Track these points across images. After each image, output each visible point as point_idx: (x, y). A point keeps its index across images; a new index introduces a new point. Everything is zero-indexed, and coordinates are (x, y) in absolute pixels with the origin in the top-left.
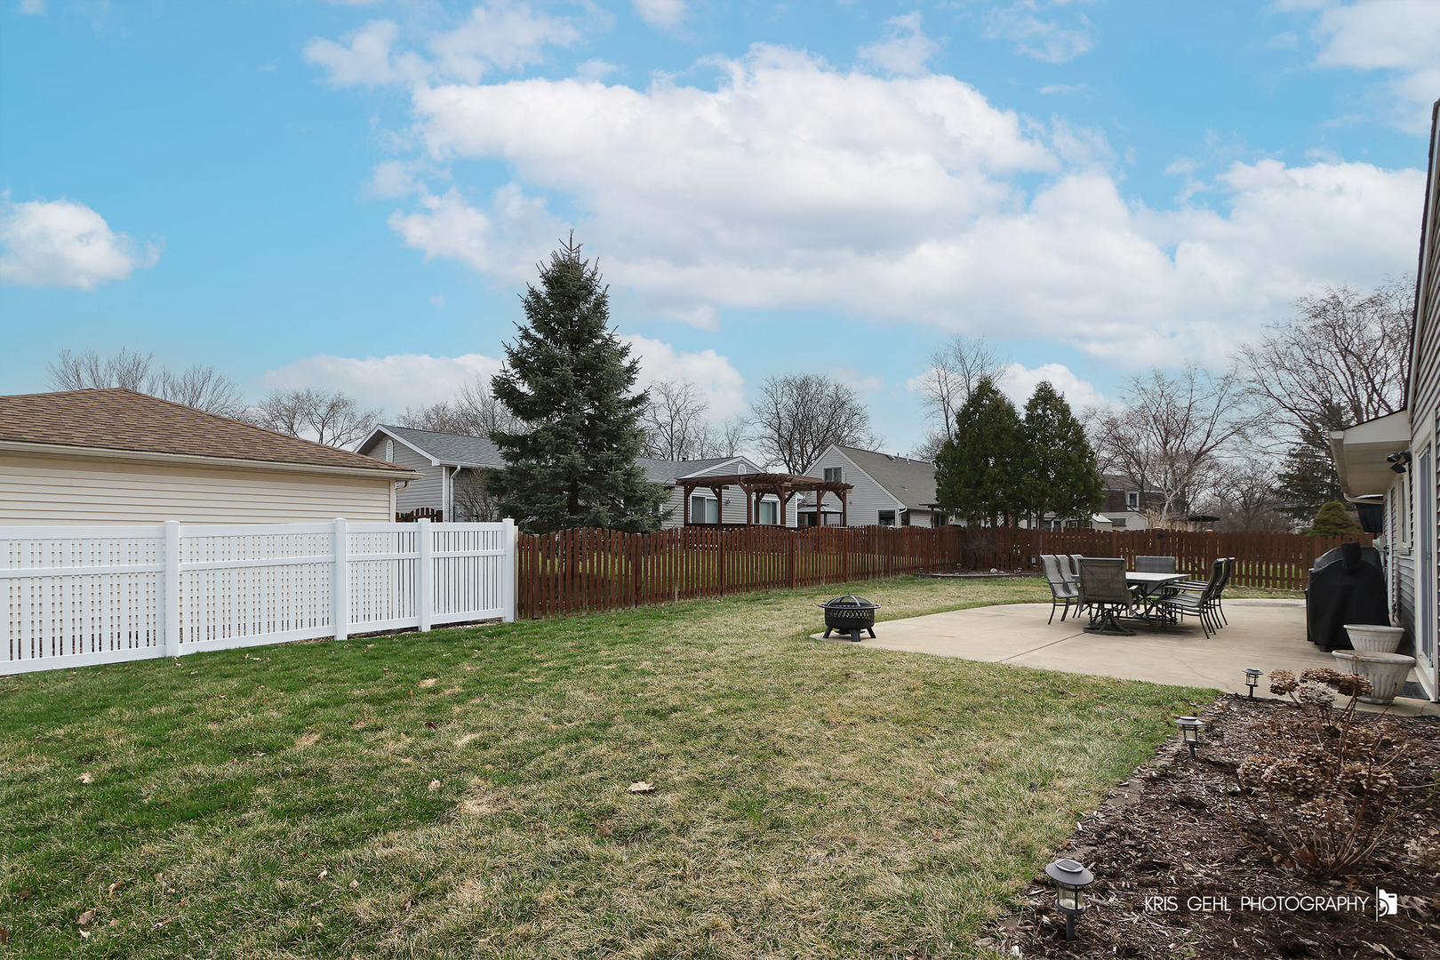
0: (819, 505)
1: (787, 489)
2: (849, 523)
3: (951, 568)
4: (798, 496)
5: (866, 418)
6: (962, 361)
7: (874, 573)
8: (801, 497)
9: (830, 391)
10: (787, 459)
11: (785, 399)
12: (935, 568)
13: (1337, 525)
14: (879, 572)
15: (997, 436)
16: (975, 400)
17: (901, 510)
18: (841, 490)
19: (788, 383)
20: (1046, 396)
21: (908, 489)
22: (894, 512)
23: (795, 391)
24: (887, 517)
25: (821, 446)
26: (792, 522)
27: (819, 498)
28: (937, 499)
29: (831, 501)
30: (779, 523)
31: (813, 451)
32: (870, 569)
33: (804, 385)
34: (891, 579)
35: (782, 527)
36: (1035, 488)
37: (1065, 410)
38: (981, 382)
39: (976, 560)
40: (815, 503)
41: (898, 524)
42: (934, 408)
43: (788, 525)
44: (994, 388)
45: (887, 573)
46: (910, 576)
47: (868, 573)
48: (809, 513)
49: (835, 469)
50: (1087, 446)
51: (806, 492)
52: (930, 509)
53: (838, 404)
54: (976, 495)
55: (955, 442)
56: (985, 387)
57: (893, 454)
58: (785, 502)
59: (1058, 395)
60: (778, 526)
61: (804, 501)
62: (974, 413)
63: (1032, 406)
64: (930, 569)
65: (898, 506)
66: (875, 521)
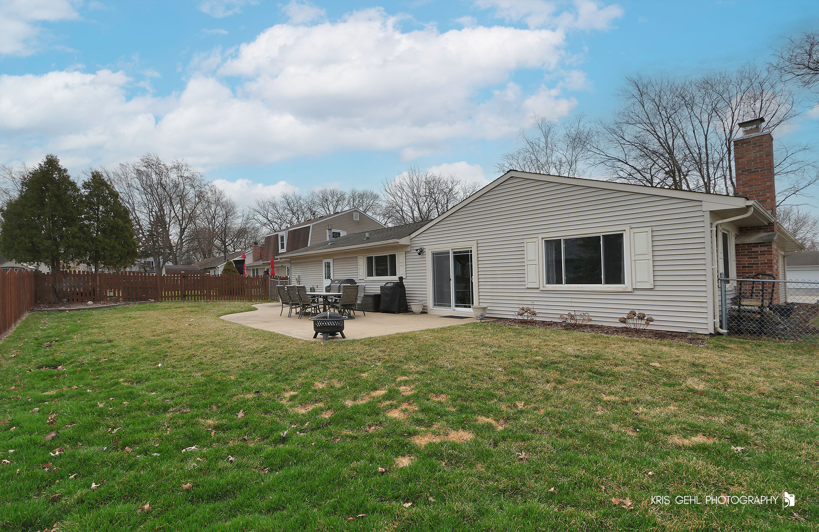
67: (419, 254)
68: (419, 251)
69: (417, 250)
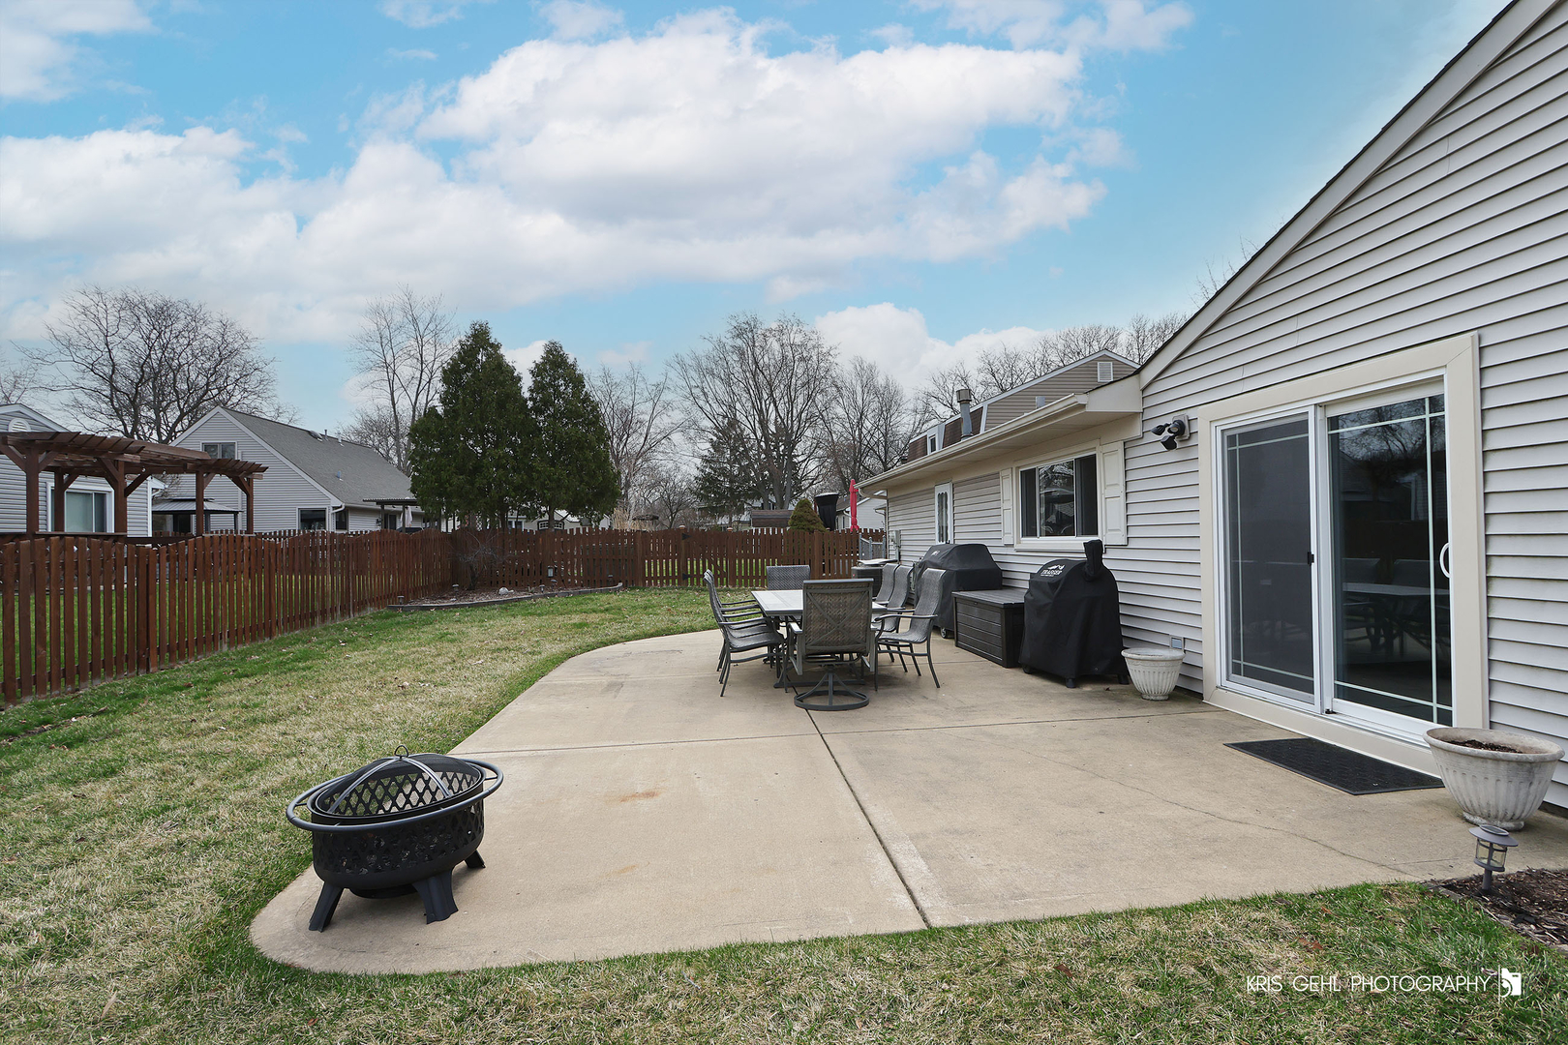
0: (199, 499)
1: (130, 467)
2: (256, 529)
3: (441, 589)
4: (152, 483)
5: (271, 381)
6: (415, 320)
7: (323, 613)
8: (160, 485)
9: (211, 330)
10: (129, 429)
11: (124, 331)
12: (416, 593)
13: (809, 521)
14: (333, 610)
15: (501, 405)
16: (467, 354)
17: (335, 508)
18: (243, 474)
19: (129, 305)
20: (555, 363)
21: (344, 478)
22: (324, 511)
23: (144, 320)
24: (311, 518)
25: (193, 412)
26: (141, 525)
27: (200, 488)
28: (413, 490)
29: (222, 492)
30: (111, 529)
31: (180, 419)
32: (317, 606)
33: (162, 315)
34: (353, 618)
35: (121, 538)
36: (549, 477)
37: (578, 381)
38: (476, 330)
39: (473, 577)
40: (193, 494)
41: (331, 525)
42: (372, 376)
43: (132, 532)
44: (492, 341)
45: (345, 611)
46: (384, 611)
47: (313, 616)
48: (175, 514)
49: (222, 444)
50: (602, 429)
51: (170, 477)
52: (379, 507)
53: (224, 354)
54: (472, 484)
55: (440, 410)
56: (480, 338)
57: (319, 431)
58: (123, 493)
59: (570, 361)
60: (109, 536)
61: (164, 493)
62: (466, 370)
63: (538, 371)
64: (410, 595)
65: (331, 503)
66: (294, 524)
67: (1169, 445)
68: (1166, 434)
69: (1159, 431)
